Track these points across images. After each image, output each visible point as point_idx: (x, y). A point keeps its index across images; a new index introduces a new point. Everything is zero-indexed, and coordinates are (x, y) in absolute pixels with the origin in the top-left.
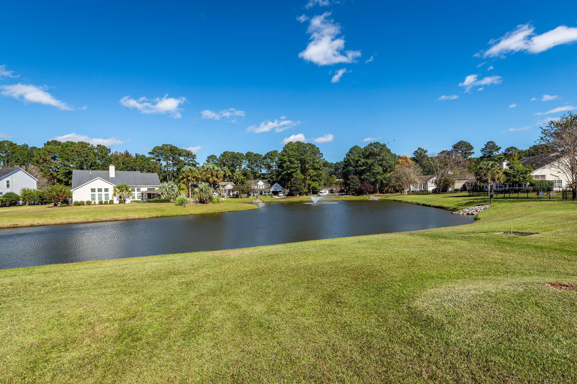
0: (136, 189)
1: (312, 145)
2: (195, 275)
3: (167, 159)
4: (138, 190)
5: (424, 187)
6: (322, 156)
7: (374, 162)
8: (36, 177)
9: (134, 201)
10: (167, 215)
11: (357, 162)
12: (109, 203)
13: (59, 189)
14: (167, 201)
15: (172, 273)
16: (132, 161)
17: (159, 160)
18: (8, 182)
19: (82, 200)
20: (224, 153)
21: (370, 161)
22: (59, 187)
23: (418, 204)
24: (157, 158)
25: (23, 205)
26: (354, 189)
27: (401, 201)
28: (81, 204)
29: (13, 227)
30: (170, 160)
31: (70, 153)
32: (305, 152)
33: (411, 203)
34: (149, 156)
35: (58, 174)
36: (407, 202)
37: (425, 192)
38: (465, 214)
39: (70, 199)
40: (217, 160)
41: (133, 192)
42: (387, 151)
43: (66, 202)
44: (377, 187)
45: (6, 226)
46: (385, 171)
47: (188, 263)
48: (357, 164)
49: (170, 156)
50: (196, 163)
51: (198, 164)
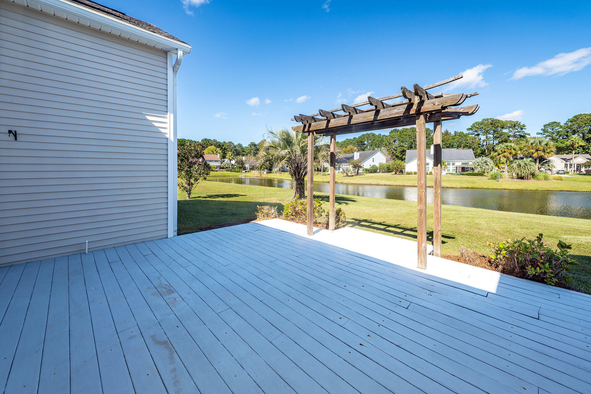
0: (451, 163)
3: (487, 132)
4: (453, 164)
8: (385, 154)
9: (449, 173)
10: (477, 186)
12: (429, 174)
13: (398, 164)
14: (481, 174)
16: (450, 138)
17: (478, 135)
18: (373, 159)
19: (411, 171)
20: (575, 117)
22: (398, 162)
24: (476, 133)
25: (380, 172)
28: (409, 174)
30: (490, 134)
31: (404, 137)
34: (467, 132)
35: (397, 152)
39: (404, 170)
40: (561, 127)
41: (448, 166)
43: (402, 172)
45: (374, 184)
49: (491, 129)
50: (526, 134)
51: (529, 134)
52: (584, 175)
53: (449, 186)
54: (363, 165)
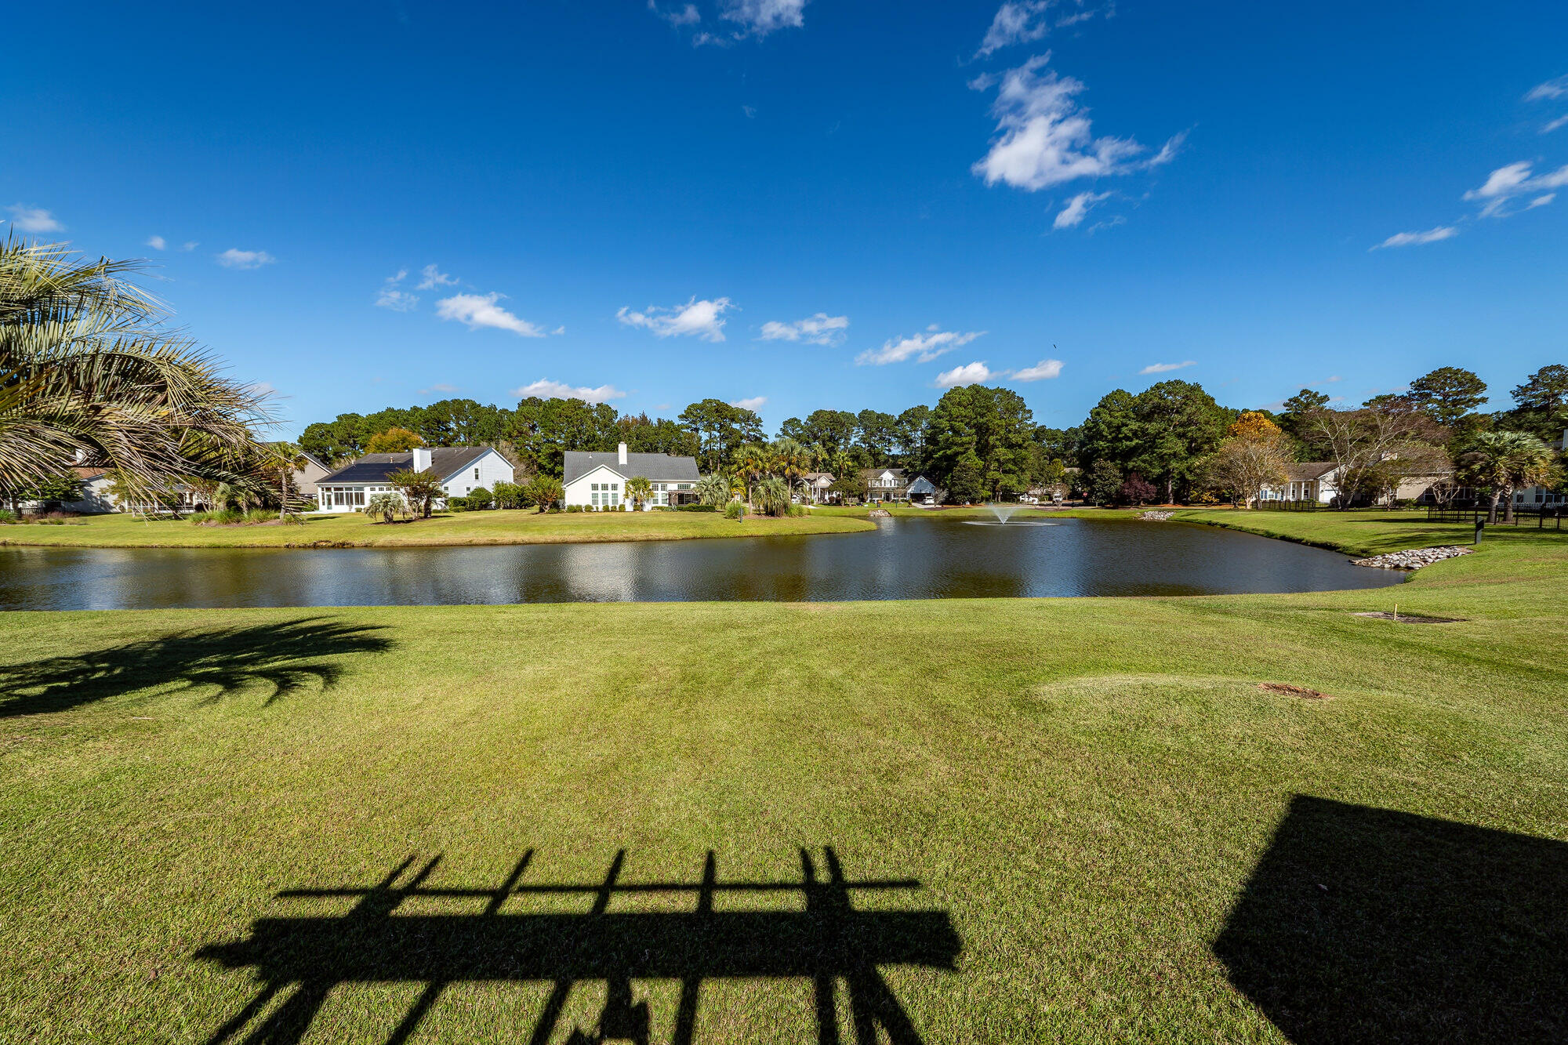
0: (660, 485)
1: (1008, 393)
2: (759, 630)
3: (709, 427)
4: (663, 488)
5: (1306, 492)
6: (1031, 417)
7: (1165, 430)
8: (511, 460)
9: (657, 507)
10: (710, 534)
11: (1118, 428)
12: (618, 509)
13: (546, 485)
14: (710, 508)
15: (728, 626)
16: (651, 432)
17: (697, 430)
18: (476, 470)
19: (579, 503)
20: (816, 413)
21: (1152, 427)
22: (546, 480)
23: (1269, 535)
24: (694, 426)
25: (497, 507)
26: (1105, 492)
27: (1227, 525)
28: (575, 510)
29: (491, 545)
30: (715, 430)
32: (989, 409)
33: (1253, 532)
34: (680, 423)
36: (1240, 530)
37: (1308, 505)
38: (1387, 566)
39: (562, 502)
40: (802, 428)
41: (655, 492)
42: (1203, 401)
43: (556, 506)
44: (1170, 490)
46: (1193, 451)
47: (750, 615)
48: (1117, 435)
49: (715, 421)
50: (763, 435)
51: (766, 436)
52: (829, 504)
53: (662, 536)
54: (446, 488)
